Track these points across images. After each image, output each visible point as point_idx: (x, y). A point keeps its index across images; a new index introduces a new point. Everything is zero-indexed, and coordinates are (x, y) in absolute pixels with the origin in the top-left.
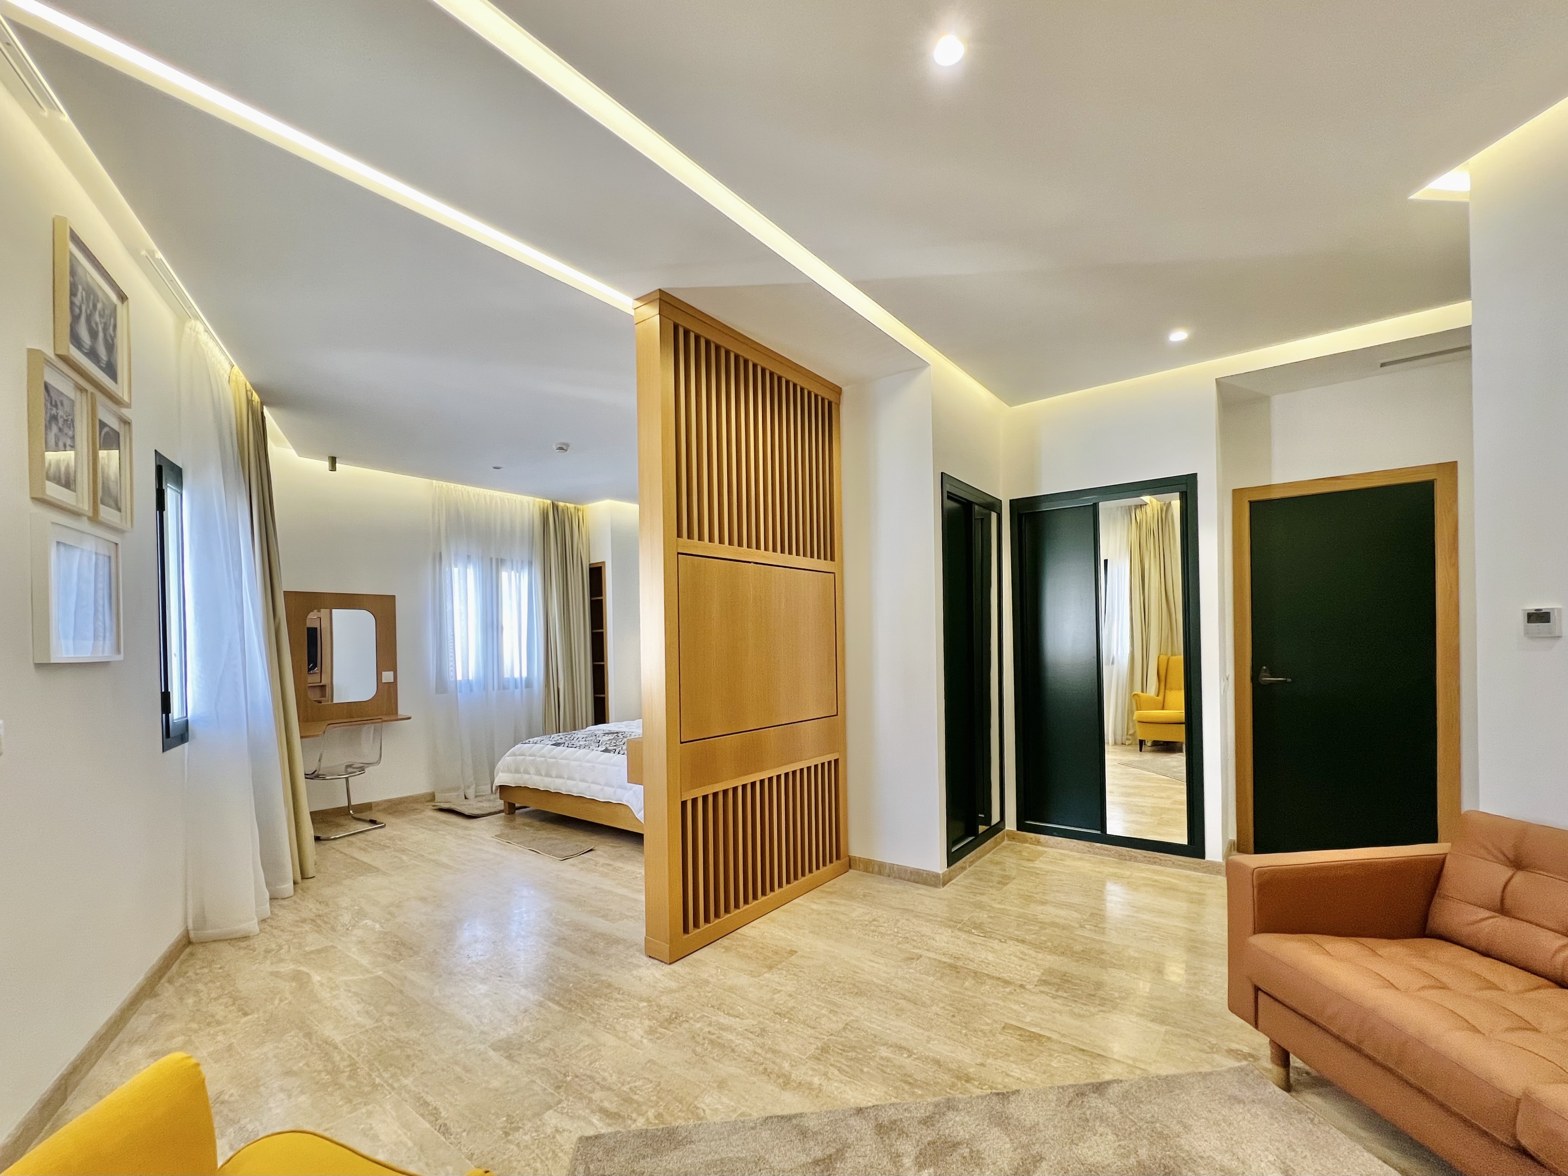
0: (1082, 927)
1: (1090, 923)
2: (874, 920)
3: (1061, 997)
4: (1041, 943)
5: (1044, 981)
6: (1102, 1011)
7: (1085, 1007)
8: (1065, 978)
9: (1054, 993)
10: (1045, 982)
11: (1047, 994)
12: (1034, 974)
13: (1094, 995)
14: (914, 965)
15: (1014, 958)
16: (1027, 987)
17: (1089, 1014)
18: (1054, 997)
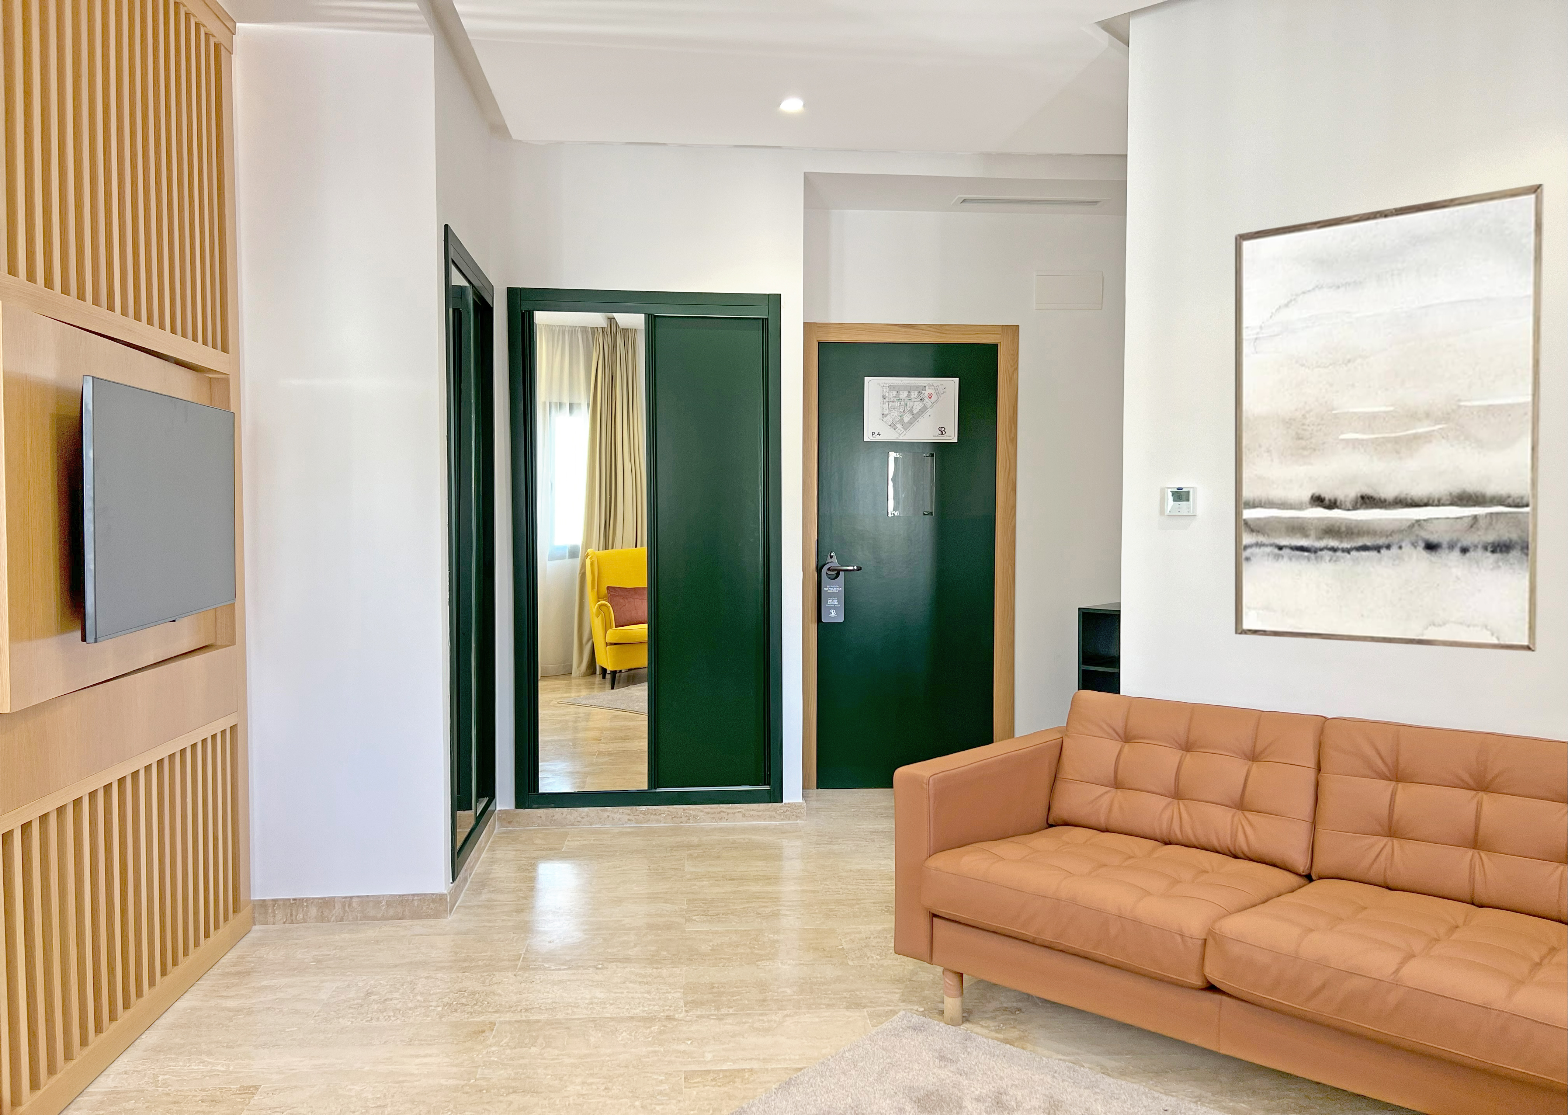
0: (688, 920)
1: (696, 913)
2: (369, 994)
3: (727, 1015)
4: (653, 956)
5: (693, 1002)
6: (787, 1016)
7: (765, 1018)
8: (715, 990)
9: (716, 1012)
10: (696, 1004)
11: (708, 1016)
12: (673, 997)
13: (764, 1001)
14: (491, 1040)
15: (631, 985)
16: (677, 1016)
17: (775, 1025)
18: (720, 1019)
